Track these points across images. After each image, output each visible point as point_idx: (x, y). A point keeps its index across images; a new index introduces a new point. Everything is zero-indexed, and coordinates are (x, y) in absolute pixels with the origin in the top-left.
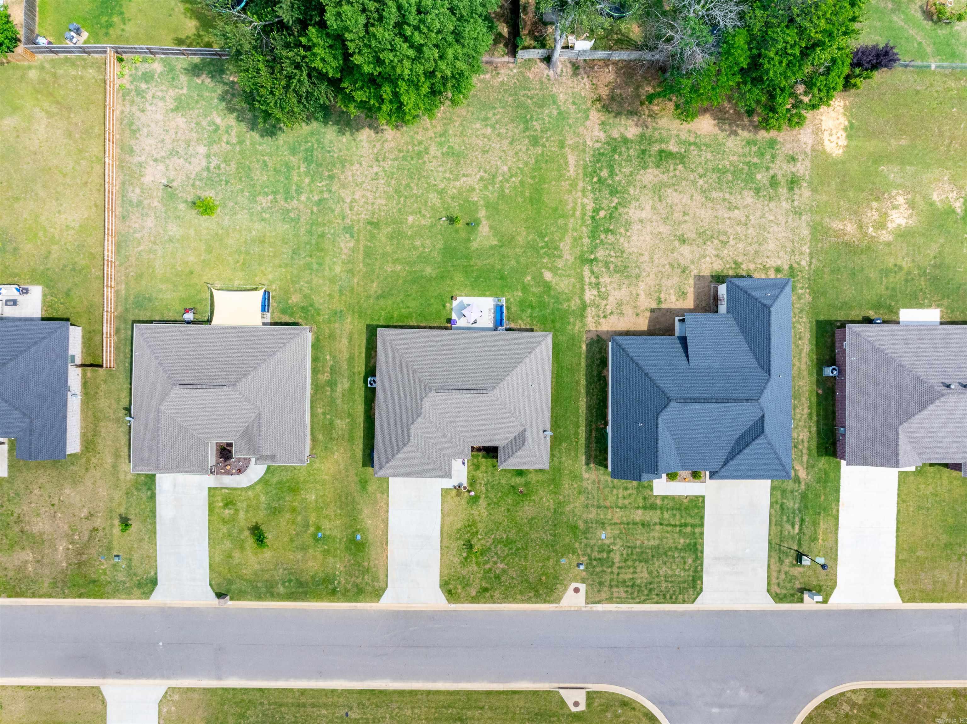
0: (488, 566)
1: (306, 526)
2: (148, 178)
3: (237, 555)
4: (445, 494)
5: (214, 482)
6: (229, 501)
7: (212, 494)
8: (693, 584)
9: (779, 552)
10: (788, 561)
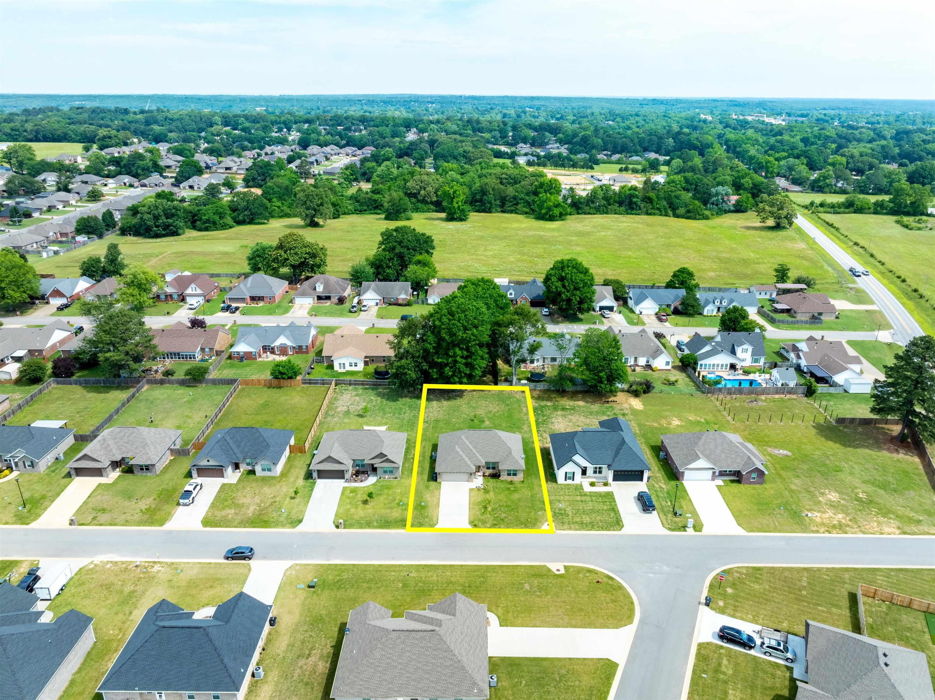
0: (496, 516)
1: (394, 500)
2: (339, 409)
3: (353, 510)
4: (471, 490)
5: (347, 485)
6: (354, 491)
7: (345, 489)
8: (618, 523)
9: (663, 512)
10: (670, 515)
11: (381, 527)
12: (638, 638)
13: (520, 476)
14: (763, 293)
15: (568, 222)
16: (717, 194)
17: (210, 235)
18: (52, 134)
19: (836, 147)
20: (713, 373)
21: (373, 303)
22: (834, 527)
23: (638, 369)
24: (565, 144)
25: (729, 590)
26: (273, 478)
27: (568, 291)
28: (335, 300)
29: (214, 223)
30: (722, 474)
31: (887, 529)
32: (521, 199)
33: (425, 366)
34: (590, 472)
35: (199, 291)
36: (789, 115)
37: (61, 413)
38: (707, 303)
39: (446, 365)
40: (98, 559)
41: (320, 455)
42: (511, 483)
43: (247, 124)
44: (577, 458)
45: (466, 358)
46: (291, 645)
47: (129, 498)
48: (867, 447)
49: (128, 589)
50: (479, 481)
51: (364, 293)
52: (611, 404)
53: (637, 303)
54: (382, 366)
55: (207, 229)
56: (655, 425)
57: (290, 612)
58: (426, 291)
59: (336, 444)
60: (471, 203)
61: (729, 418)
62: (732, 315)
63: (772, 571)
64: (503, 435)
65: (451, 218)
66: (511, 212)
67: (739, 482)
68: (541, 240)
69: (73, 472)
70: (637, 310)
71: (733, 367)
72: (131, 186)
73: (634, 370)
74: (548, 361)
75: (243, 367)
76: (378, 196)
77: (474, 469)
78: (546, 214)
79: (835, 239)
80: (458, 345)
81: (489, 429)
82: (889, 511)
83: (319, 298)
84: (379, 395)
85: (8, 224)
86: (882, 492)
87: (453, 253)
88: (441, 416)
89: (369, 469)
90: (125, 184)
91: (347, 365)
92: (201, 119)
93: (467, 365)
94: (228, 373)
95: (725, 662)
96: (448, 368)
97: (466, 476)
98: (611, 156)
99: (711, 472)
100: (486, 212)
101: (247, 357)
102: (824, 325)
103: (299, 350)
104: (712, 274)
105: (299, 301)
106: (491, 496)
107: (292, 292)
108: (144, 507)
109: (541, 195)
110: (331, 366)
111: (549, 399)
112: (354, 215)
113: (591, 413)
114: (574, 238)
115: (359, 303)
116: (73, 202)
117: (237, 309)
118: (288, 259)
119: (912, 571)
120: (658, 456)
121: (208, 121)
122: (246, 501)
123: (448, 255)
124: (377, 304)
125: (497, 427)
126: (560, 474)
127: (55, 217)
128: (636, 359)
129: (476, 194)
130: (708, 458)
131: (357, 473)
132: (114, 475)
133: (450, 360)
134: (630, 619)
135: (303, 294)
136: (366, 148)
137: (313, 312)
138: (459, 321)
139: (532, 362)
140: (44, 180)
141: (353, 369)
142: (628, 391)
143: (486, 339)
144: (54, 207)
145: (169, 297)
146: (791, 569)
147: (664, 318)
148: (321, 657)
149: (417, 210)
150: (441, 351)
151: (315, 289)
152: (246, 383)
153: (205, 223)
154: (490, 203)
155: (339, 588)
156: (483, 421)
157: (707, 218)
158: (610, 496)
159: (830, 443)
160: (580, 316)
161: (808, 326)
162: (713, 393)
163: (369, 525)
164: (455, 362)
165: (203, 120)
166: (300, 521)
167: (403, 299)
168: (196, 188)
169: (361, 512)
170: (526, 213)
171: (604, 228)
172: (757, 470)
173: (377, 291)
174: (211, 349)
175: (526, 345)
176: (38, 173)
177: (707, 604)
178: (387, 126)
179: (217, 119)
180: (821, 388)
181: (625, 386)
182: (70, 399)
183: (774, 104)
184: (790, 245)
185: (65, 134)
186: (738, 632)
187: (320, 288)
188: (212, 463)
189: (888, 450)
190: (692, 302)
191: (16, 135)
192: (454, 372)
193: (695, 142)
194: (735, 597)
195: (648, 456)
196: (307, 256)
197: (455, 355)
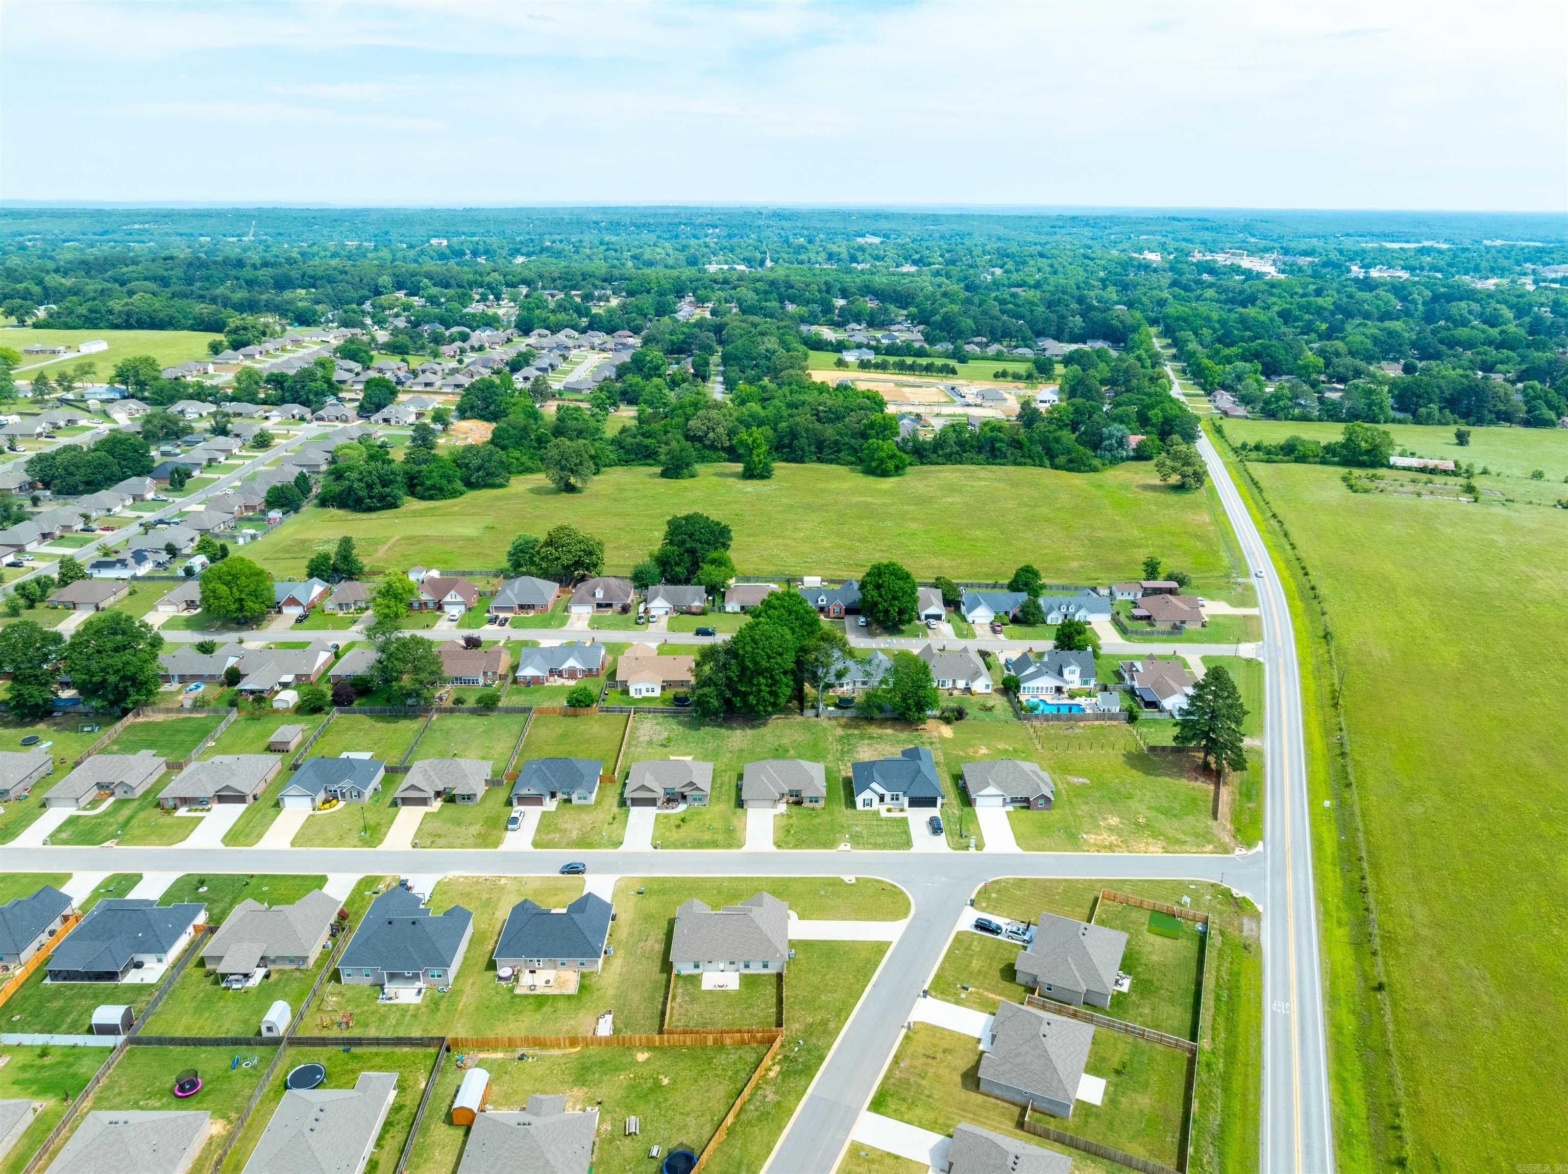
0: (798, 838)
1: (704, 825)
2: (641, 739)
3: (667, 834)
4: (775, 816)
5: (659, 811)
6: (666, 817)
7: (657, 815)
8: (908, 844)
9: (951, 834)
10: (956, 838)
11: (694, 848)
12: (909, 928)
13: (822, 803)
14: (1126, 594)
15: (907, 478)
16: (1111, 436)
17: (439, 508)
18: (150, 317)
19: (1327, 329)
20: (1037, 696)
21: (662, 612)
22: (1105, 847)
23: (956, 693)
24: (919, 323)
25: (994, 895)
26: (589, 806)
27: (885, 601)
28: (618, 607)
29: (441, 489)
30: (1013, 800)
31: (1152, 849)
32: (844, 444)
33: (728, 694)
34: (887, 798)
35: (459, 599)
36: (1286, 251)
37: (358, 744)
38: (1051, 610)
39: (751, 693)
40: (451, 874)
41: (632, 783)
42: (813, 809)
43: (434, 290)
44: (874, 785)
45: (770, 686)
46: (631, 934)
47: (459, 825)
48: (1169, 775)
49: (485, 896)
50: (782, 808)
51: (653, 599)
52: (920, 732)
53: (969, 611)
54: (681, 691)
55: (431, 498)
56: (962, 753)
57: (625, 911)
58: (723, 595)
59: (648, 774)
60: (777, 449)
61: (1039, 747)
62: (1067, 631)
63: (1035, 882)
64: (806, 764)
65: (749, 474)
66: (831, 462)
67: (1028, 808)
68: (869, 512)
69: (399, 801)
70: (970, 618)
71: (1059, 690)
72: (302, 419)
73: (951, 694)
74: (859, 685)
75: (531, 693)
76: (650, 440)
77: (778, 796)
78: (877, 467)
79: (1254, 507)
80: (762, 674)
81: (792, 758)
82: (1161, 834)
83: (599, 606)
84: (680, 723)
85: (166, 490)
86: (1162, 817)
87: (753, 535)
88: (745, 746)
89: (679, 798)
90: (294, 417)
91: (644, 691)
92: (361, 280)
93: (771, 693)
94: (517, 700)
95: (975, 943)
96: (751, 697)
97: (770, 803)
98: (987, 345)
99: (1001, 799)
100: (797, 462)
101: (536, 681)
102: (1184, 636)
103: (589, 673)
104: (1074, 564)
105: (575, 610)
106: (794, 820)
107: (565, 597)
108: (475, 833)
109: (870, 441)
110: (626, 692)
111: (857, 727)
112: (619, 468)
113: (898, 742)
114: (912, 508)
115: (646, 611)
116: (236, 451)
117: (506, 620)
118: (559, 558)
119: (1158, 881)
120: (957, 784)
121: (372, 283)
122: (568, 826)
123: (746, 539)
124: (667, 613)
125: (801, 756)
126: (859, 800)
127: (222, 476)
128: (954, 681)
129: (783, 437)
130: (999, 785)
131: (669, 801)
132: (437, 804)
133: (754, 689)
134: (906, 915)
135: (581, 602)
136: (619, 333)
137: (595, 624)
138: (763, 650)
139: (841, 685)
140: (182, 412)
141: (650, 694)
142: (940, 718)
143: (791, 666)
144: (215, 460)
145: (423, 605)
146: (1051, 881)
147: (998, 629)
148: (656, 941)
149: (703, 459)
150: (744, 680)
151: (594, 595)
152: (541, 711)
153: (430, 489)
154: (803, 450)
155: (664, 894)
156: (788, 751)
157: (1095, 470)
158: (904, 821)
159: (1134, 772)
160: (903, 628)
161: (1165, 637)
162: (1029, 719)
163: (684, 846)
164: (760, 690)
165: (365, 281)
166: (621, 843)
167: (697, 607)
168: (393, 422)
169: (675, 835)
170: (852, 463)
171: (952, 489)
172: (1043, 796)
173: (667, 598)
174: (494, 673)
175: (833, 670)
176: (172, 400)
177: (972, 905)
178: (648, 292)
179: (385, 280)
180: (1146, 714)
181: (937, 713)
182: (361, 730)
183: (1269, 226)
184: (1189, 516)
185: (171, 318)
186: (990, 922)
187: (600, 594)
188: (532, 792)
189: (1189, 779)
190: (1032, 610)
191: (97, 318)
192: (758, 701)
193: (1114, 322)
194: (997, 901)
195: (946, 785)
196: (581, 553)
197: (759, 684)
